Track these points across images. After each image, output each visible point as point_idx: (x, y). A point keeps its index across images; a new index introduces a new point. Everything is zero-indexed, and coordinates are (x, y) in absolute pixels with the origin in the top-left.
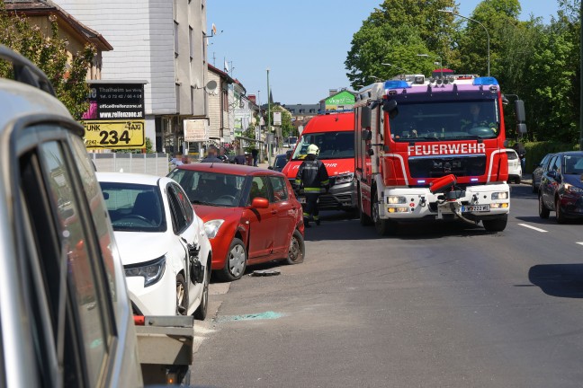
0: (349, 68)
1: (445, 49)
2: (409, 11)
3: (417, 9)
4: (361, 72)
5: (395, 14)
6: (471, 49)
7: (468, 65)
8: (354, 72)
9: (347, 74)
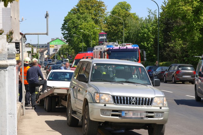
0: (63, 30)
1: (101, 23)
2: (87, 8)
3: (90, 8)
4: (67, 32)
5: (82, 9)
6: (111, 24)
7: (110, 30)
8: (65, 32)
9: (62, 33)
